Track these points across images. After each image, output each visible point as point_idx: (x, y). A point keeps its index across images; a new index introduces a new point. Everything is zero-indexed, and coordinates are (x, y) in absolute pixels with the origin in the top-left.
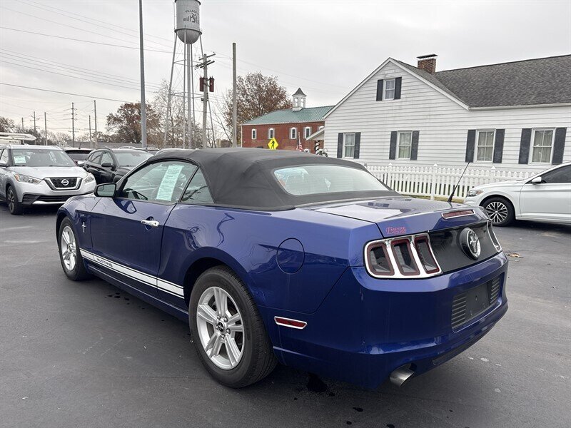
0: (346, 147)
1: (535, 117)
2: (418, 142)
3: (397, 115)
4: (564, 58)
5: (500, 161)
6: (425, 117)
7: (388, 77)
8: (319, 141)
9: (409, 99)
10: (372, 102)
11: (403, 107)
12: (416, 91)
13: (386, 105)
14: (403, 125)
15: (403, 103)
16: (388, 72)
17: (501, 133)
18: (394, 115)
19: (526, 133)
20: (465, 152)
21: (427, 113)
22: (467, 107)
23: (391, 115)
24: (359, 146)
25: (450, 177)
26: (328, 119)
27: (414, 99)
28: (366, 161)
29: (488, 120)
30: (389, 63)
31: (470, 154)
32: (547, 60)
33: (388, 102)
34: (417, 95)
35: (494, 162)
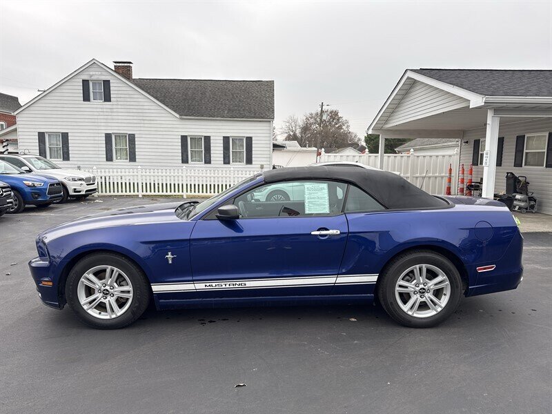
0: (50, 148)
1: (231, 127)
2: (135, 144)
3: (109, 117)
4: (235, 83)
5: (210, 163)
6: (139, 121)
7: (94, 78)
8: (7, 140)
9: (120, 103)
10: (77, 102)
11: (115, 110)
12: (127, 96)
13: (95, 106)
14: (117, 128)
15: (114, 107)
16: (94, 73)
17: (207, 139)
18: (106, 117)
19: (226, 140)
20: (180, 155)
21: (141, 118)
22: (178, 116)
23: (102, 117)
24: (68, 147)
25: (170, 177)
26: (19, 115)
27: (125, 103)
28: (79, 163)
29: (197, 128)
30: (93, 64)
31: (185, 156)
32: (224, 83)
33: (97, 104)
34: (128, 100)
35: (205, 163)
